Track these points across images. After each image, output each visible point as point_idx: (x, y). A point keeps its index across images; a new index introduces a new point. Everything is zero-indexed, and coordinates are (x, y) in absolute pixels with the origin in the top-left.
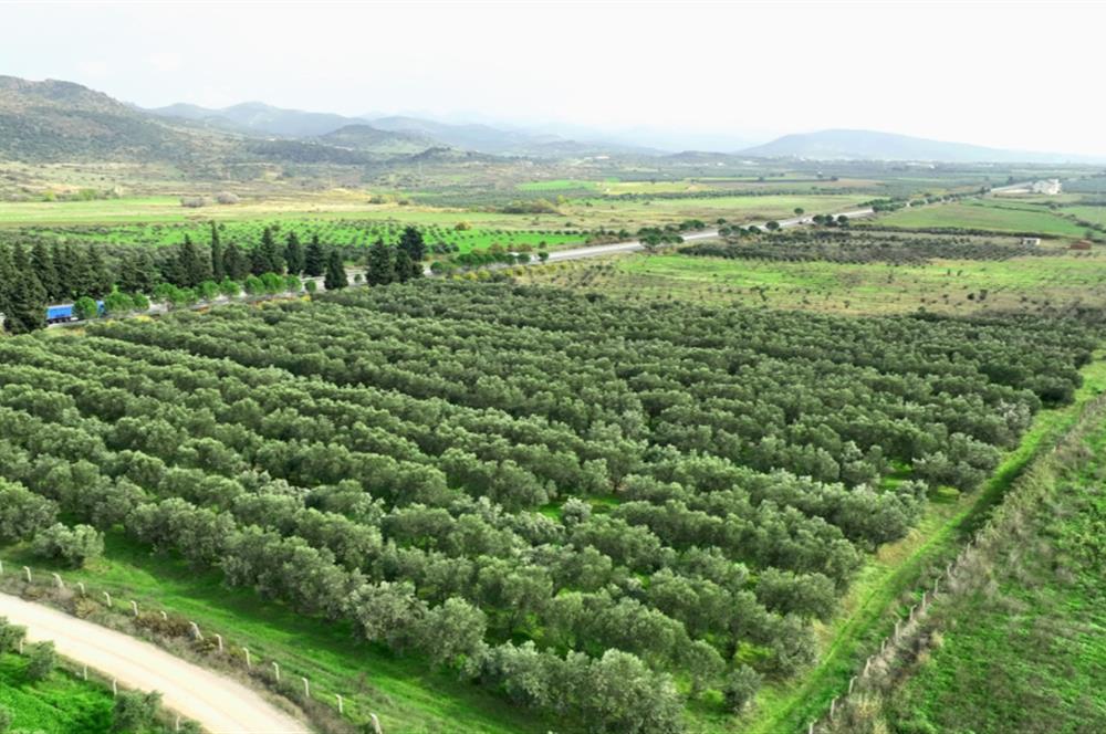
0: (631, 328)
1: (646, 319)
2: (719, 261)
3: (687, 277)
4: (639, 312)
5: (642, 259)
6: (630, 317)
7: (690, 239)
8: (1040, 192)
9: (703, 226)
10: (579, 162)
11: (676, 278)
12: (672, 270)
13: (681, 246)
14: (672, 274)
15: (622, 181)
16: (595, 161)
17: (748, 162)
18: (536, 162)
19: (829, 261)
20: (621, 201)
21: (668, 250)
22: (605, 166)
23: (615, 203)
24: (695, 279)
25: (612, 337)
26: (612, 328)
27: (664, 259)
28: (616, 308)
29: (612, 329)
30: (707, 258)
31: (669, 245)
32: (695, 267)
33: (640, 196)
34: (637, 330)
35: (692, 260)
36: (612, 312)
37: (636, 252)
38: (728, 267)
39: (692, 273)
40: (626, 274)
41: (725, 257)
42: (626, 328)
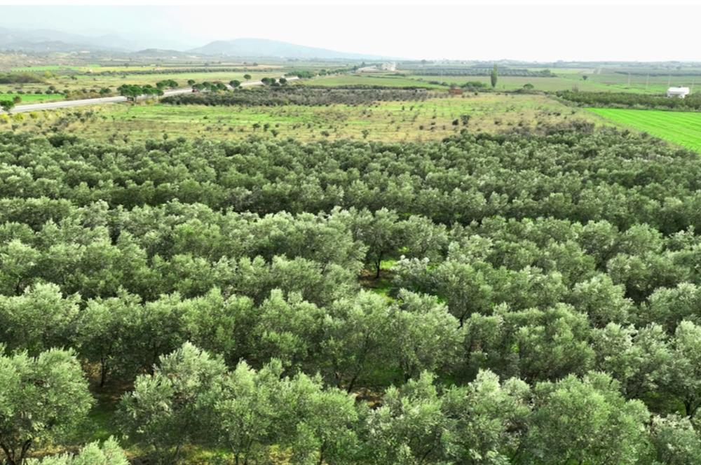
0: (120, 182)
1: (145, 164)
2: (202, 107)
3: (177, 120)
4: (132, 155)
5: (124, 108)
6: (116, 164)
7: (168, 93)
8: (386, 69)
9: (177, 85)
10: (67, 55)
11: (166, 122)
12: (160, 116)
13: (162, 97)
14: (160, 118)
15: (102, 66)
16: (79, 54)
17: (194, 57)
18: (29, 54)
19: (299, 105)
20: (102, 76)
21: (150, 101)
22: (87, 57)
23: (97, 77)
24: (187, 121)
25: (82, 202)
26: (84, 185)
27: (149, 108)
28: (92, 151)
29: (83, 188)
30: (189, 106)
31: (150, 97)
32: (181, 113)
33: (118, 73)
34: (132, 185)
35: (176, 108)
36: (86, 157)
37: (119, 103)
38: (214, 112)
39: (181, 117)
40: (110, 120)
41: (207, 104)
42: (111, 183)
